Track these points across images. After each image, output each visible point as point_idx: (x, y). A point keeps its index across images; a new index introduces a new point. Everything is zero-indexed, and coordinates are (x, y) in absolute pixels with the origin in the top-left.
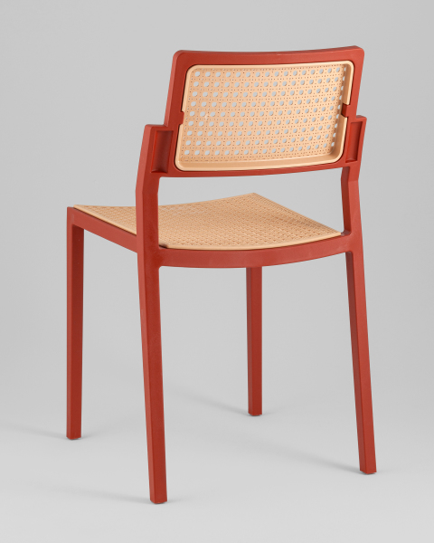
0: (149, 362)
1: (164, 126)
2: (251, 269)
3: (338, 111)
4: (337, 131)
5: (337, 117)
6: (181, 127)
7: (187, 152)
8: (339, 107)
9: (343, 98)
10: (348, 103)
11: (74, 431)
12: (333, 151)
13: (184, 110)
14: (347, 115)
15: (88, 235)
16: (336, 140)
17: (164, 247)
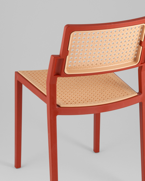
0: (52, 156)
1: (59, 56)
2: (96, 114)
3: (138, 43)
4: (138, 51)
5: (138, 45)
6: (68, 57)
7: (69, 66)
8: (139, 42)
9: (140, 38)
10: (143, 41)
11: (18, 165)
12: (135, 60)
13: (69, 50)
14: (142, 46)
15: (24, 87)
16: (137, 55)
17: (59, 106)
